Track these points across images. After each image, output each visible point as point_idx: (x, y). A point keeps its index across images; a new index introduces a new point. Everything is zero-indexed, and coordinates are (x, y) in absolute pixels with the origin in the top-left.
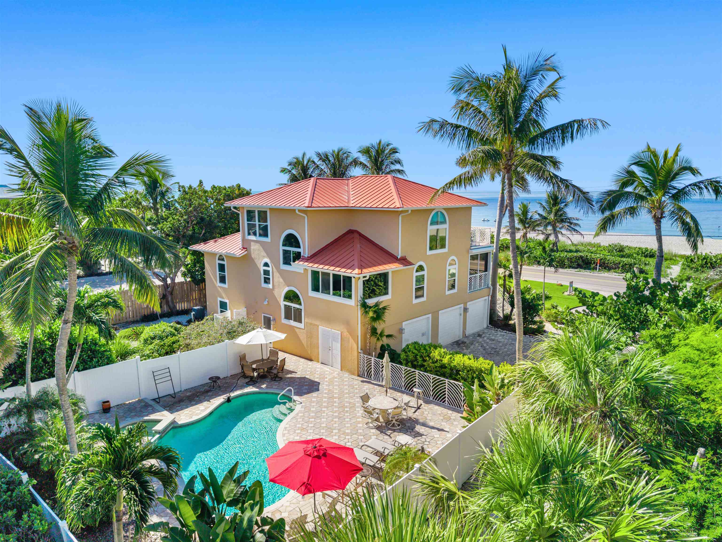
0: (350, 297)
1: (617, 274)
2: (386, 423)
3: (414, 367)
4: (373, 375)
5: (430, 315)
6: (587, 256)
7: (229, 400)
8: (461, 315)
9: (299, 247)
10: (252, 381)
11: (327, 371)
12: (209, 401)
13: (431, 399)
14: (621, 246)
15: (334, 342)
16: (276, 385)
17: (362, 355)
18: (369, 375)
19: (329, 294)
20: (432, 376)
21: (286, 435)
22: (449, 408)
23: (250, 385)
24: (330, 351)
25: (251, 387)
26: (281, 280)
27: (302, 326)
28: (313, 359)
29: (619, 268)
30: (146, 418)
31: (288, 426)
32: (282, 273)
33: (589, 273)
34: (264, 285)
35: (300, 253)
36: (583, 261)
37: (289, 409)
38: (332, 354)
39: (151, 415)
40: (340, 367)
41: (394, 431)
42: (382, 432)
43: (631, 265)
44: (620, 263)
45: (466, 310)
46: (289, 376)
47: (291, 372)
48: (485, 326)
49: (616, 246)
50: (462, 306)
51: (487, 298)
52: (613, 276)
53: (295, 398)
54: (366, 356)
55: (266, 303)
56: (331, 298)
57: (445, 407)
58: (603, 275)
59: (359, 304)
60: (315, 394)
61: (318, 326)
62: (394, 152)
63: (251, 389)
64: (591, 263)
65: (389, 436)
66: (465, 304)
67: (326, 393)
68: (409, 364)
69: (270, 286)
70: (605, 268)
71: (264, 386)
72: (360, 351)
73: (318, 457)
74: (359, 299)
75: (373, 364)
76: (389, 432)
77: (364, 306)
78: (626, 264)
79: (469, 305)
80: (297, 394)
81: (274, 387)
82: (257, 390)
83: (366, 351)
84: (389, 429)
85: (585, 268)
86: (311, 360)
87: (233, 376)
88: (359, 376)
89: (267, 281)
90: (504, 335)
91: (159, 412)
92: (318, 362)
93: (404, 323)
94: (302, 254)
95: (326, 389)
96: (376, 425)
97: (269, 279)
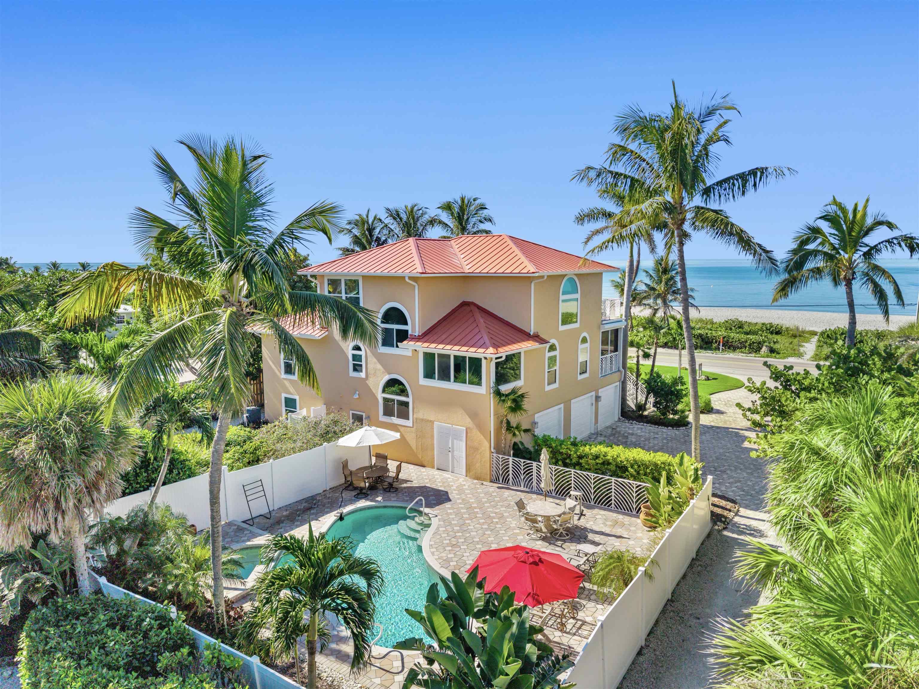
0: (479, 384)
1: (745, 355)
2: (551, 533)
3: (565, 465)
4: (511, 479)
5: (562, 406)
6: (707, 334)
7: (341, 518)
8: (592, 404)
9: (406, 323)
10: (362, 494)
11: (449, 478)
12: (317, 520)
13: (592, 503)
14: (740, 322)
15: (455, 441)
16: (394, 497)
17: (495, 455)
18: (506, 480)
19: (449, 380)
20: (592, 475)
21: (436, 553)
22: (618, 513)
23: (361, 498)
24: (450, 454)
25: (364, 500)
26: (379, 366)
27: (409, 423)
28: (425, 464)
29: (746, 347)
30: (249, 543)
31: (432, 543)
32: (380, 358)
33: (711, 355)
34: (355, 374)
35: (407, 331)
36: (703, 340)
37: (421, 524)
38: (453, 457)
39: (254, 540)
40: (464, 473)
41: (565, 541)
42: (550, 544)
43: (759, 343)
44: (746, 342)
45: (598, 398)
46: (405, 485)
47: (406, 481)
48: (616, 419)
49: (733, 322)
50: (593, 393)
51: (618, 383)
52: (740, 357)
53: (427, 510)
54: (501, 456)
55: (356, 396)
56: (451, 385)
57: (610, 511)
58: (727, 356)
59: (492, 391)
60: (448, 505)
61: (432, 422)
62: (482, 208)
63: (363, 503)
64: (712, 342)
65: (561, 547)
66: (597, 391)
67: (460, 504)
68: (560, 463)
69: (363, 375)
70: (729, 348)
71: (379, 499)
72: (492, 450)
73: (535, 563)
74: (492, 385)
75: (511, 466)
76: (559, 543)
77: (498, 393)
78: (754, 343)
79: (601, 392)
80: (428, 506)
81: (393, 499)
82: (373, 503)
83: (499, 450)
84: (557, 540)
85: (706, 349)
86: (424, 466)
87: (333, 489)
88: (491, 482)
89: (357, 368)
90: (642, 429)
91: (261, 535)
92: (433, 467)
93: (536, 415)
94: (410, 332)
95: (458, 499)
96: (539, 536)
97: (361, 366)
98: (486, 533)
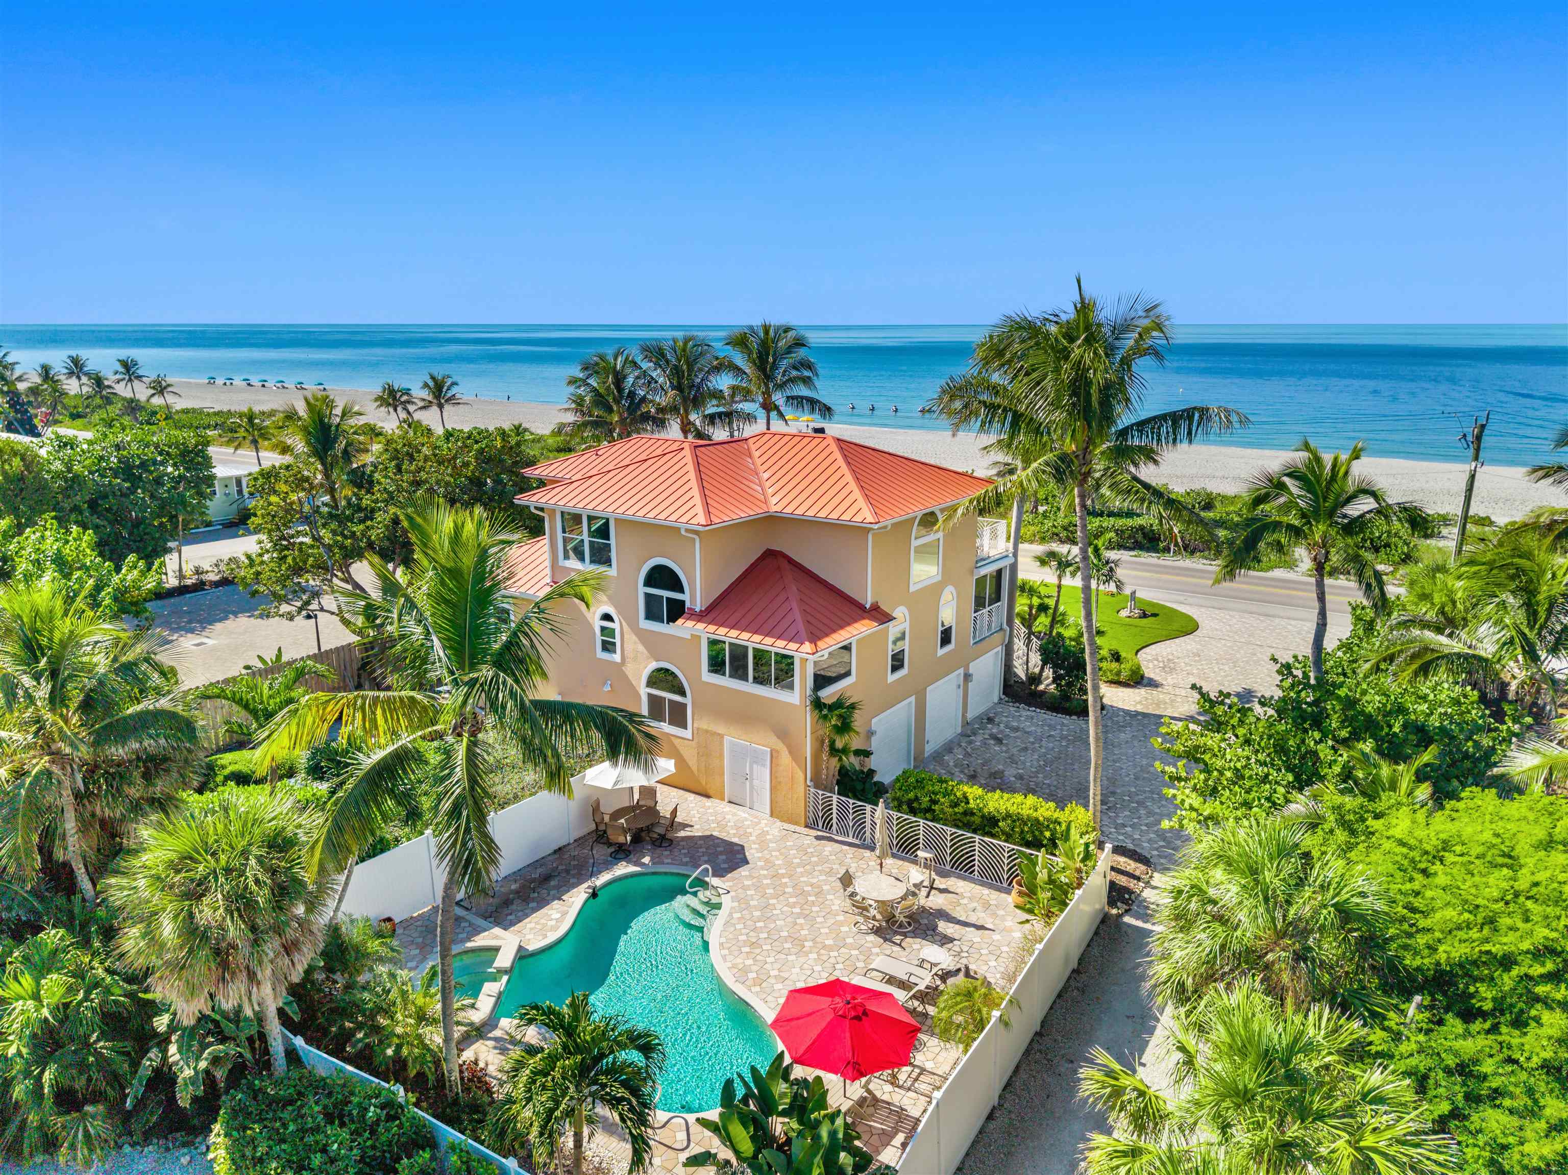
0: (790, 687)
1: (1208, 562)
2: (887, 922)
3: (913, 811)
4: (835, 825)
5: (913, 699)
6: (1151, 525)
7: (594, 895)
8: (959, 687)
9: (681, 590)
10: (621, 853)
11: (746, 819)
12: (560, 899)
13: (948, 867)
14: (1208, 495)
15: (755, 766)
16: (667, 857)
17: (812, 790)
18: (828, 825)
19: (747, 680)
20: (950, 830)
21: (729, 958)
22: (983, 884)
23: (620, 860)
24: (748, 783)
25: (624, 863)
26: (641, 648)
27: (687, 734)
28: (711, 793)
30: (469, 945)
31: (723, 940)
32: (642, 635)
33: (1155, 561)
34: (605, 656)
35: (683, 602)
36: (1145, 535)
37: (707, 904)
38: (752, 787)
39: (476, 938)
40: (768, 811)
41: (905, 935)
42: (885, 940)
45: (967, 677)
46: (682, 834)
47: (685, 826)
48: (996, 700)
49: (1198, 494)
50: (961, 671)
51: (1000, 648)
52: (1200, 566)
53: (714, 881)
54: (821, 792)
55: (607, 688)
56: (749, 687)
57: (973, 881)
58: (1181, 564)
59: (808, 703)
60: (743, 871)
61: (721, 736)
62: (797, 344)
63: (623, 869)
64: (1159, 539)
65: (900, 945)
66: (967, 667)
67: (762, 868)
68: (905, 807)
69: (617, 657)
70: (1185, 550)
71: (646, 860)
72: (809, 783)
74: (809, 692)
75: (834, 807)
76: (897, 939)
77: (818, 704)
79: (973, 668)
80: (715, 875)
81: (666, 861)
82: (638, 869)
83: (817, 782)
84: (896, 933)
85: (1148, 550)
86: (708, 796)
87: (580, 841)
88: (806, 826)
89: (608, 647)
90: (1032, 718)
91: (485, 930)
92: (723, 799)
93: (874, 721)
94: (688, 605)
95: (760, 859)
96: (870, 926)
97: (614, 644)
98: (799, 921)
